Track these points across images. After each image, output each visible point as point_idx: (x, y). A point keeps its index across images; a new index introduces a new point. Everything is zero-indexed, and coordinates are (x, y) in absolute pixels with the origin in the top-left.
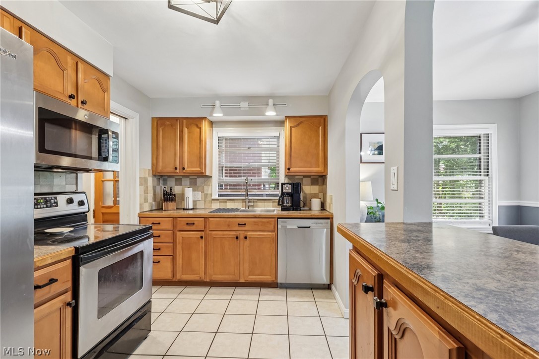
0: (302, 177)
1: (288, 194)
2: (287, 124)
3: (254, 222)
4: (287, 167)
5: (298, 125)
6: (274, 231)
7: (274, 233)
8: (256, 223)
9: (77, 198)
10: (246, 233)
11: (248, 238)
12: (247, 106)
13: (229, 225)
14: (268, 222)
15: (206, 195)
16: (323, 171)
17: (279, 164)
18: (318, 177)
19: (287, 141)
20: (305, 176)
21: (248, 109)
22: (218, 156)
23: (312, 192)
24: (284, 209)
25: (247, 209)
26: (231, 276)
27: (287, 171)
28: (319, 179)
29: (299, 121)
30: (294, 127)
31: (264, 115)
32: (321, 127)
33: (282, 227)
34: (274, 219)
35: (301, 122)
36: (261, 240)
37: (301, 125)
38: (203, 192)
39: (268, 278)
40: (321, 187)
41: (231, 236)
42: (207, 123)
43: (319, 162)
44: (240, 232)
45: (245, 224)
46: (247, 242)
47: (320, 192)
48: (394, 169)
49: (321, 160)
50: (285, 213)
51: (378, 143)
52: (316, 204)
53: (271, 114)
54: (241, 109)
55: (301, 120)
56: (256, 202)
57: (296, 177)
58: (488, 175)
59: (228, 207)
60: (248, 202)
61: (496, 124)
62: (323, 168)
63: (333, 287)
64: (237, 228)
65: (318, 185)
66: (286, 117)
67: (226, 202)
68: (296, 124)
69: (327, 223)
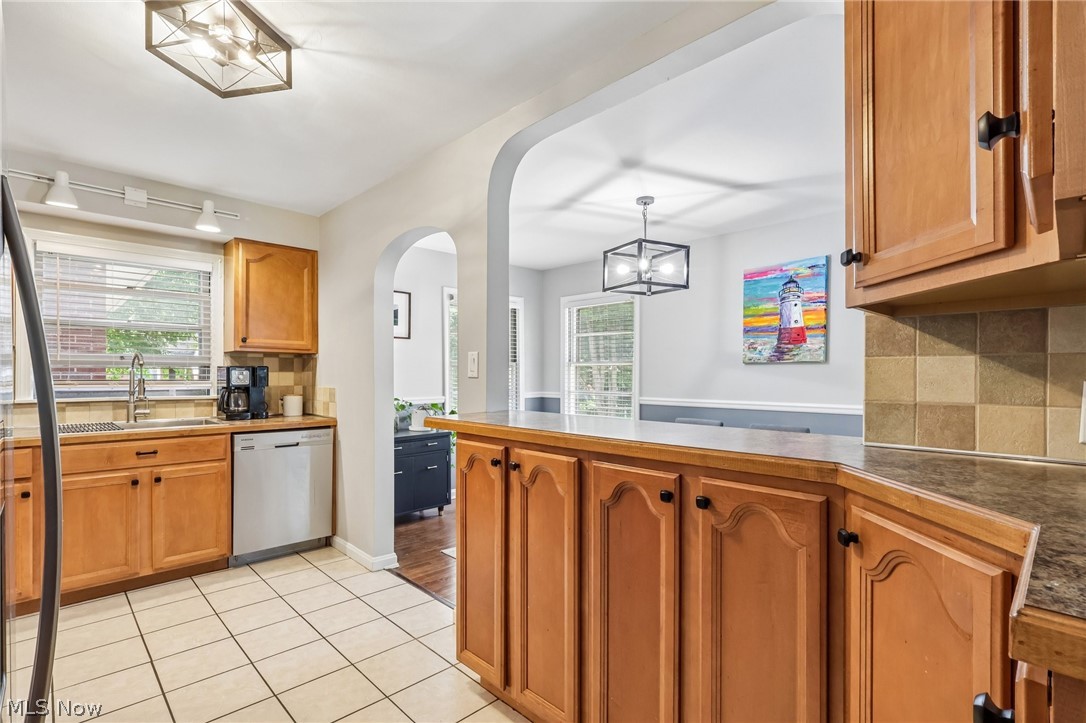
0: (262, 356)
1: (238, 388)
2: (239, 256)
3: (178, 445)
4: (241, 337)
5: (262, 259)
6: (223, 459)
7: (224, 463)
8: (181, 448)
10: (156, 470)
11: (163, 480)
12: (146, 201)
13: (109, 458)
14: (211, 443)
16: (309, 347)
17: (209, 328)
18: (292, 356)
19: (240, 286)
20: (266, 355)
21: (145, 206)
23: (282, 385)
24: (231, 417)
25: (132, 422)
26: (117, 570)
27: (242, 344)
28: (296, 360)
29: (264, 252)
30: (255, 261)
31: (192, 228)
32: (306, 270)
33: (244, 449)
34: (224, 436)
35: (269, 255)
36: (193, 481)
37: (268, 260)
39: (210, 553)
40: (299, 375)
41: (115, 483)
43: (303, 331)
44: (141, 470)
45: (155, 452)
46: (161, 488)
47: (296, 384)
48: (473, 355)
49: (306, 328)
50: (238, 424)
52: (293, 405)
53: (208, 229)
54: (126, 202)
55: (270, 250)
56: (154, 406)
57: (249, 355)
58: (515, 361)
60: (136, 408)
61: (523, 299)
62: (310, 342)
63: (337, 540)
64: (134, 461)
65: (292, 370)
66: (238, 240)
68: (258, 256)
69: (328, 435)
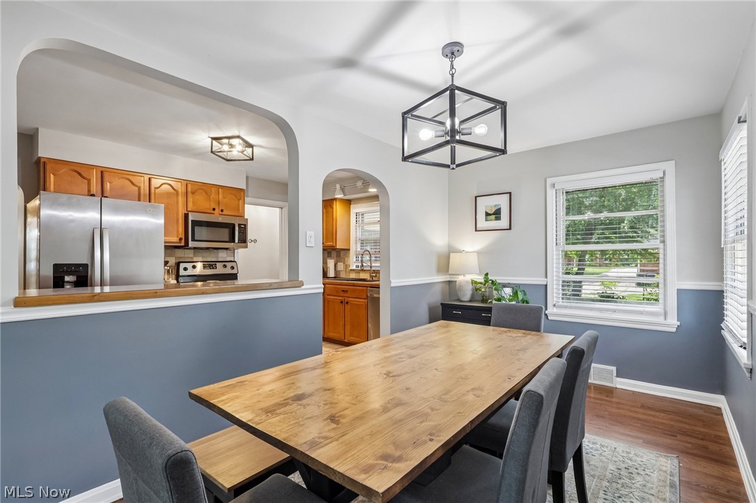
3: (353, 289)
8: (354, 291)
9: (229, 265)
11: (349, 303)
13: (337, 291)
14: (362, 290)
15: (346, 265)
22: (354, 228)
26: (339, 335)
31: (368, 192)
34: (366, 288)
38: (344, 263)
42: (338, 202)
44: (344, 297)
45: (347, 291)
46: (348, 307)
51: (496, 206)
58: (663, 241)
59: (361, 278)
61: (674, 161)
67: (359, 273)
